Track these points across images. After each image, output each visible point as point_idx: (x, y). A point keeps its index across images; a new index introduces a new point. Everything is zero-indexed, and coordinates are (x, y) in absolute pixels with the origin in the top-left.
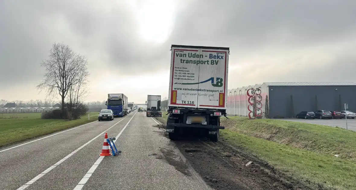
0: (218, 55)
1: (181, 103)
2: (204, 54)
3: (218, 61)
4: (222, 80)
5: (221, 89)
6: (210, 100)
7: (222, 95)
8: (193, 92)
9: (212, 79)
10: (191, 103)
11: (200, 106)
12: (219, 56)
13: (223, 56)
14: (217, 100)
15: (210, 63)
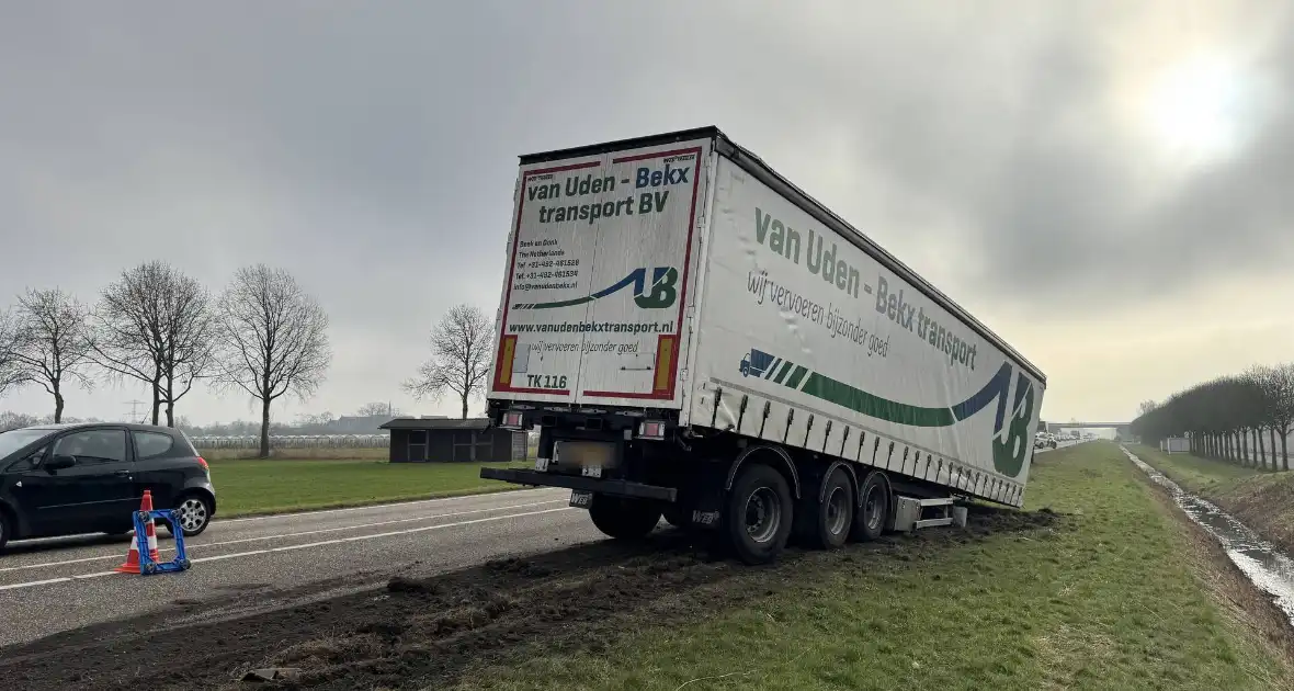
0: (668, 166)
1: (526, 386)
2: (620, 172)
3: (666, 193)
4: (673, 275)
5: (668, 315)
6: (623, 369)
7: (668, 344)
8: (565, 337)
9: (638, 276)
10: (558, 384)
11: (586, 393)
12: (674, 171)
13: (687, 169)
14: (649, 368)
15: (635, 207)
